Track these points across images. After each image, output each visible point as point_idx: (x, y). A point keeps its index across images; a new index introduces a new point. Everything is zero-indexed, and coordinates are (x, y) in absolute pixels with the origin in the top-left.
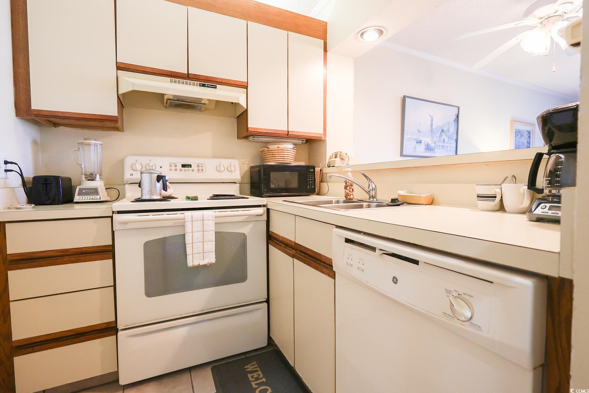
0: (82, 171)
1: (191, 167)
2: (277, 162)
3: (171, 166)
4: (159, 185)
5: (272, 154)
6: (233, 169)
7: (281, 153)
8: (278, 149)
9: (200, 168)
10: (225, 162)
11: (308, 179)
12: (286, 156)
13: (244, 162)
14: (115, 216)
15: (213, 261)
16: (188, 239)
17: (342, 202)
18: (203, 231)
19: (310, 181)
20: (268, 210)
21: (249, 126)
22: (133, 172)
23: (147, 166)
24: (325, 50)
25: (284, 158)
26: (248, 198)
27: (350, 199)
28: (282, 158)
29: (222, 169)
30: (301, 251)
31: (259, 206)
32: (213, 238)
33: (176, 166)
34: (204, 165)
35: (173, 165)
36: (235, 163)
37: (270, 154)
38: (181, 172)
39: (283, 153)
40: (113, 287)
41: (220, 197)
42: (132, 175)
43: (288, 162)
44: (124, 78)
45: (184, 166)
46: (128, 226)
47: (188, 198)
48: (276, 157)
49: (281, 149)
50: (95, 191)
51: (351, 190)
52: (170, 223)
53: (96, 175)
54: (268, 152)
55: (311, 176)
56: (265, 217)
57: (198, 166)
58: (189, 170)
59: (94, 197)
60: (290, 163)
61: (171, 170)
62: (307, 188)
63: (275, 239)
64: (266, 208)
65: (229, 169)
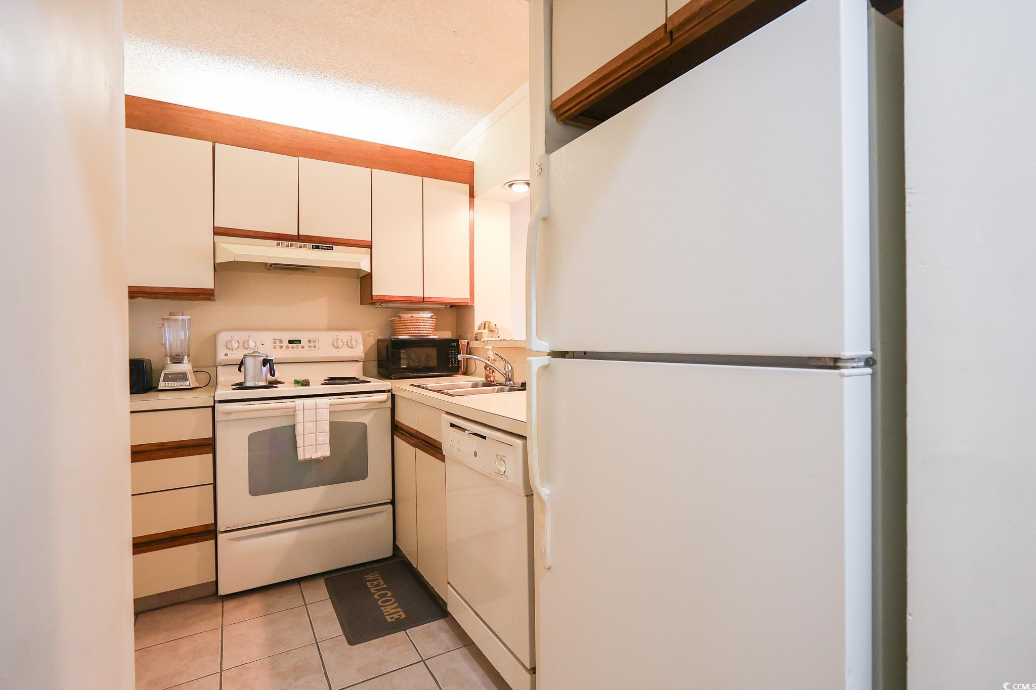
0: (166, 352)
1: (300, 343)
2: (411, 334)
3: (275, 343)
4: (265, 369)
5: (404, 324)
6: (354, 343)
7: (415, 324)
8: (412, 319)
9: (312, 344)
10: (345, 336)
11: (450, 356)
12: (422, 327)
13: (369, 334)
14: (218, 406)
15: (328, 454)
16: (299, 430)
17: (480, 385)
18: (316, 421)
19: (452, 358)
20: (393, 396)
21: (373, 294)
22: (227, 351)
23: (245, 343)
24: (472, 195)
25: (419, 329)
26: (370, 382)
27: (490, 381)
28: (417, 329)
29: (340, 344)
30: (423, 440)
31: (384, 391)
32: (327, 427)
33: (281, 342)
34: (317, 340)
35: (278, 341)
36: (358, 336)
37: (402, 324)
38: (288, 350)
39: (418, 324)
40: (212, 485)
41: (337, 381)
42: (226, 355)
43: (425, 334)
44: (221, 244)
45: (291, 342)
46: (232, 417)
47: (297, 382)
48: (410, 329)
49: (415, 319)
50: (183, 376)
51: (491, 371)
52: (278, 413)
53: (183, 356)
54: (399, 322)
55: (453, 351)
56: (389, 404)
57: (310, 342)
58: (297, 347)
59: (181, 383)
60: (428, 336)
61: (275, 347)
62: (448, 366)
63: (401, 429)
64: (390, 393)
65: (349, 343)
